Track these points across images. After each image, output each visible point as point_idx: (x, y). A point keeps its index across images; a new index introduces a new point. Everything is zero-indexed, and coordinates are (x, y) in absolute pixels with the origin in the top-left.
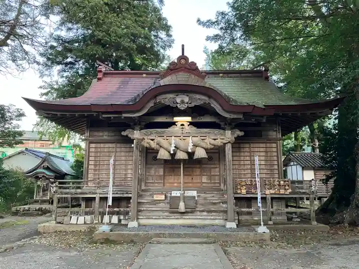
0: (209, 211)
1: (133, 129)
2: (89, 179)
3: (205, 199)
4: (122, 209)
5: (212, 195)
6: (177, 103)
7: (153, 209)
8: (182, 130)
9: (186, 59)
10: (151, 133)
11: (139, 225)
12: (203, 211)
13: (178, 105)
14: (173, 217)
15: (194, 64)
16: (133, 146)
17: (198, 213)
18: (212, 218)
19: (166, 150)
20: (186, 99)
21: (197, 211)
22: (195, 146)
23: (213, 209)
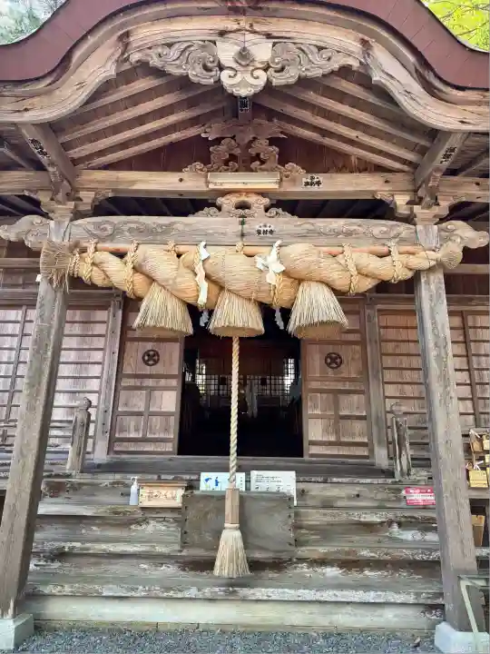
0: (350, 564)
3: (327, 505)
5: (354, 490)
6: (221, 68)
7: (112, 548)
8: (242, 223)
12: (323, 562)
13: (225, 76)
14: (193, 592)
17: (304, 569)
18: (371, 596)
20: (262, 51)
21: (301, 560)
22: (295, 278)
23: (365, 553)
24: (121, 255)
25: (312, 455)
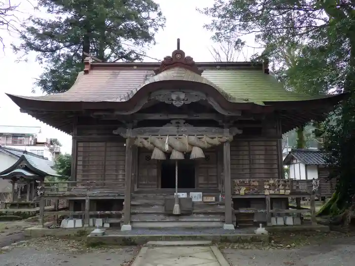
0: (205, 213)
1: (126, 127)
2: (78, 180)
4: (114, 212)
6: (173, 100)
7: (147, 212)
8: (178, 128)
9: (182, 53)
10: (145, 132)
11: (133, 228)
12: (199, 213)
14: (168, 220)
15: (190, 59)
16: (125, 145)
17: (195, 215)
18: (209, 220)
19: (161, 149)
20: (182, 96)
21: (194, 213)
22: (192, 145)
23: (210, 211)
24: (146, 139)
25: (200, 187)
